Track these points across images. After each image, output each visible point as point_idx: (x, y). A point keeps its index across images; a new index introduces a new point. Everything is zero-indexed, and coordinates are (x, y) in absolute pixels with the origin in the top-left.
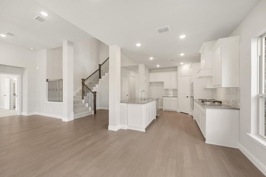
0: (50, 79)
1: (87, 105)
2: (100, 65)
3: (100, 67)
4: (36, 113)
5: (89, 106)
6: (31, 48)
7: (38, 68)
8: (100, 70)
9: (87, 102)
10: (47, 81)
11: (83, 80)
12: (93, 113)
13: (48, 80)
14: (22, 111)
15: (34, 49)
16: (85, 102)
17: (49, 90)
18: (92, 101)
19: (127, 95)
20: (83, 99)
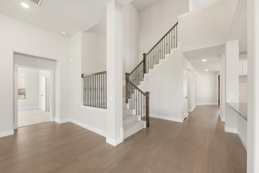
0: (86, 74)
1: (134, 112)
2: (144, 54)
3: (145, 58)
4: (70, 120)
5: (138, 114)
6: (63, 32)
7: (71, 60)
8: (144, 61)
9: (133, 108)
10: (82, 77)
11: (127, 75)
12: (145, 126)
13: (84, 75)
14: (55, 116)
15: (67, 34)
16: (131, 107)
17: (85, 89)
18: (143, 106)
19: (186, 97)
20: (127, 102)
